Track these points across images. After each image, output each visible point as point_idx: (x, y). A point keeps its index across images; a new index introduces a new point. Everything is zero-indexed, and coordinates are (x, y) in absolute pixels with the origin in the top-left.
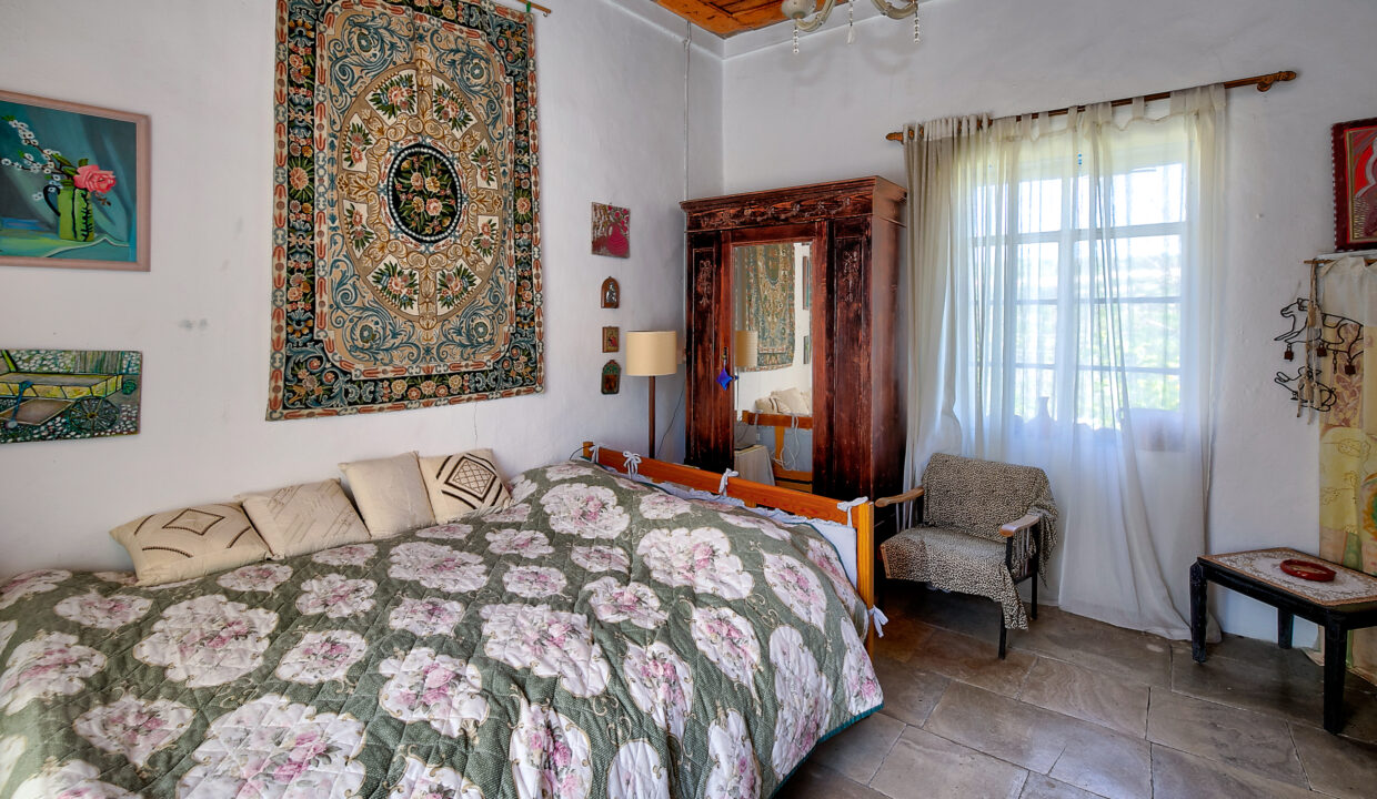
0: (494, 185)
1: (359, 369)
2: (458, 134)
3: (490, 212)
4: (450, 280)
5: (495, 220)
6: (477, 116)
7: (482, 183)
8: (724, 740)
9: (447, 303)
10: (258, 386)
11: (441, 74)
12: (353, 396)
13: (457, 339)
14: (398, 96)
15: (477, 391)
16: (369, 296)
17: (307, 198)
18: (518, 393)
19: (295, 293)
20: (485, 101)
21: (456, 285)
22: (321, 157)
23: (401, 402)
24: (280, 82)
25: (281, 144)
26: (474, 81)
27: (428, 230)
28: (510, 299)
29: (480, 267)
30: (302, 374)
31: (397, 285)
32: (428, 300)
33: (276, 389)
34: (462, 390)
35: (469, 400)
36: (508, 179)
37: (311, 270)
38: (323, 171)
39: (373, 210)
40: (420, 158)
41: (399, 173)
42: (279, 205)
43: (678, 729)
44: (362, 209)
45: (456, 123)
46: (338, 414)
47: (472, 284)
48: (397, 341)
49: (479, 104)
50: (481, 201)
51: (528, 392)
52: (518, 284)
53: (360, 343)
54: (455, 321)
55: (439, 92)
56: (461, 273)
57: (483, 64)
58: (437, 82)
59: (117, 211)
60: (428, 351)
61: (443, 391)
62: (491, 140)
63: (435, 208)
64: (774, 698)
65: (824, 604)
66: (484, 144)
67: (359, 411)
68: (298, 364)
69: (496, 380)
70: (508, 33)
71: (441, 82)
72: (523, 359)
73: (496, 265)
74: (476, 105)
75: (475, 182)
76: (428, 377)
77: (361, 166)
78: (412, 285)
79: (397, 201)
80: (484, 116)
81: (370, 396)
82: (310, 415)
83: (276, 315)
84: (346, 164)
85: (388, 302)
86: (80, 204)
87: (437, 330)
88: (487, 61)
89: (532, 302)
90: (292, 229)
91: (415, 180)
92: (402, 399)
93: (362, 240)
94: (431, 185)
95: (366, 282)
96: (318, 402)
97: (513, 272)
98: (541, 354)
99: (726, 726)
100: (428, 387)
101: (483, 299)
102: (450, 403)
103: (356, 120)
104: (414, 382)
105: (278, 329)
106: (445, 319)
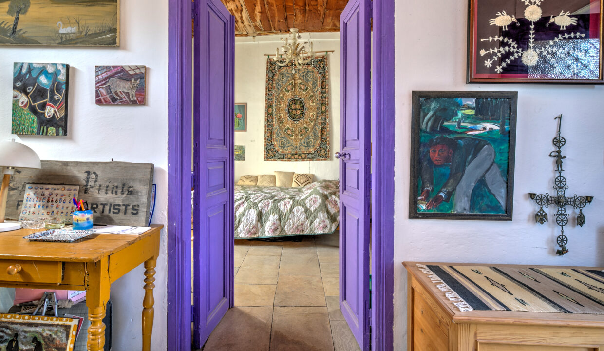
0: (314, 104)
1: (280, 151)
2: (305, 93)
3: (313, 111)
4: (302, 129)
5: (315, 113)
6: (310, 87)
7: (311, 104)
8: (272, 218)
9: (301, 135)
10: (262, 154)
11: (300, 79)
12: (279, 157)
13: (304, 145)
14: (289, 88)
15: (309, 158)
16: (283, 135)
17: (271, 114)
18: (322, 160)
19: (269, 134)
20: (312, 82)
21: (304, 131)
22: (274, 105)
23: (290, 159)
24: (267, 91)
25: (266, 104)
26: (309, 78)
27: (297, 118)
28: (320, 134)
29: (310, 126)
30: (270, 151)
31: (289, 132)
32: (296, 135)
33: (265, 154)
34: (305, 158)
35: (307, 160)
36: (318, 102)
37: (272, 129)
38: (274, 107)
39: (284, 115)
40: (295, 101)
41: (289, 106)
42: (266, 117)
43: (264, 212)
44: (282, 115)
45: (304, 90)
46: (276, 161)
47: (308, 130)
48: (289, 145)
49: (310, 84)
50: (311, 109)
51: (325, 160)
52: (322, 130)
53: (281, 145)
54: (303, 140)
55: (300, 84)
56: (305, 128)
57: (311, 73)
58: (299, 81)
59: (242, 121)
60: (296, 147)
61: (300, 158)
62: (314, 92)
63: (299, 112)
64: (288, 217)
65: (317, 207)
66: (312, 94)
67: (281, 161)
68: (269, 149)
69: (315, 156)
70: (319, 63)
71: (300, 81)
72: (324, 151)
73: (315, 125)
74: (309, 84)
75: (310, 104)
76: (296, 154)
77: (282, 105)
78: (292, 131)
79: (289, 112)
80: (312, 87)
81: (283, 157)
82: (271, 160)
83: (265, 139)
84: (279, 106)
85: (287, 135)
86: (237, 120)
87: (298, 143)
88: (313, 72)
89: (326, 135)
90: (268, 121)
91: (293, 107)
92: (290, 158)
93: (281, 122)
94: (298, 107)
95: (282, 131)
96: (272, 158)
97: (320, 127)
98: (329, 150)
99: (274, 216)
100: (296, 156)
101: (312, 134)
102: (302, 161)
103: (281, 95)
104: (293, 155)
105: (265, 142)
106: (301, 139)
